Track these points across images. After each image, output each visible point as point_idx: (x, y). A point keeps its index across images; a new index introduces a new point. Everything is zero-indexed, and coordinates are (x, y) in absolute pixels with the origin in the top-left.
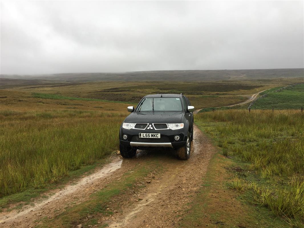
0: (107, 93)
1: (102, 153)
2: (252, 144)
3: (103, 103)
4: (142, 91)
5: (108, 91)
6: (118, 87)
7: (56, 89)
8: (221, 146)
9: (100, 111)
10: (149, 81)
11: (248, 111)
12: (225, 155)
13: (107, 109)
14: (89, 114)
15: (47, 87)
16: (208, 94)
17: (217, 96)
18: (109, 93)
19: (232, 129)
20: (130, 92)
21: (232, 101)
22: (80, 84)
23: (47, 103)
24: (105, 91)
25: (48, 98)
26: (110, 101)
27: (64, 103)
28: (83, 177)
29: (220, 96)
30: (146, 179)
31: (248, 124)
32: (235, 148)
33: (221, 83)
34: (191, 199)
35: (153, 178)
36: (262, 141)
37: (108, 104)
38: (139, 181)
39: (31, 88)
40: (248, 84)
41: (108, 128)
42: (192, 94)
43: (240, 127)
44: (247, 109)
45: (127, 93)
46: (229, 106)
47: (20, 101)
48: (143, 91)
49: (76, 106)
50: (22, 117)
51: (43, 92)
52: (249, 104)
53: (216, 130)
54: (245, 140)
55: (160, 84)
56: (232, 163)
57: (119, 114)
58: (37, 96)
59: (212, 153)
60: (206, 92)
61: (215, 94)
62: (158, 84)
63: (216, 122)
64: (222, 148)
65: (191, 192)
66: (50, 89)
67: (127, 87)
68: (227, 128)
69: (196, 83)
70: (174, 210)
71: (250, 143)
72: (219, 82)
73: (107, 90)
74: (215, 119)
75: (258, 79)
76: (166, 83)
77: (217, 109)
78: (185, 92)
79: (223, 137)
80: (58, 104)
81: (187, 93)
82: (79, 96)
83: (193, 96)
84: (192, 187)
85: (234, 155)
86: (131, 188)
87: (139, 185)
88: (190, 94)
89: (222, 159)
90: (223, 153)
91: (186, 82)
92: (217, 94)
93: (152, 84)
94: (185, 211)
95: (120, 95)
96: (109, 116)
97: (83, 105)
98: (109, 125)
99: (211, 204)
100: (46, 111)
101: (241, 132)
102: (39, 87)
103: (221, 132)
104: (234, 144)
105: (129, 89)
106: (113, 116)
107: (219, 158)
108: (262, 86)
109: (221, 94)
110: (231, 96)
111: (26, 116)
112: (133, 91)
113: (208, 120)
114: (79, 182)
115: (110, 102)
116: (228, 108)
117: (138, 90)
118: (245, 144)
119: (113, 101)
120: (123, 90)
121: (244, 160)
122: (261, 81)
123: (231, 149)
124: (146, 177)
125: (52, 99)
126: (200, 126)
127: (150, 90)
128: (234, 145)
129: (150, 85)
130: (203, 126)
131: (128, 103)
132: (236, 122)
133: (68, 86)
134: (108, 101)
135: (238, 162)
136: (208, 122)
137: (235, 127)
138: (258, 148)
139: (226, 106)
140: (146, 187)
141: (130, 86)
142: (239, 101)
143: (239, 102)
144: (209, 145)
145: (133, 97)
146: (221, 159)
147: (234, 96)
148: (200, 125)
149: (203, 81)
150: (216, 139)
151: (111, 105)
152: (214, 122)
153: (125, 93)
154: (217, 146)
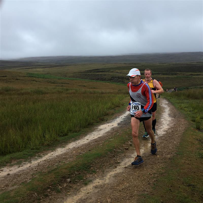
0: (89, 73)
1: (86, 123)
3: (87, 82)
4: (121, 71)
5: (91, 72)
6: (99, 68)
7: (47, 70)
8: (194, 121)
9: (83, 89)
10: (126, 63)
12: (198, 129)
13: (89, 87)
14: (74, 91)
15: (39, 68)
16: (183, 74)
17: (191, 77)
18: (91, 73)
20: (110, 73)
22: (67, 66)
23: (39, 82)
25: (40, 78)
26: (92, 80)
27: (53, 82)
28: (70, 142)
29: (194, 77)
30: (124, 146)
33: (195, 64)
34: (165, 165)
35: (131, 145)
37: (90, 83)
38: (118, 147)
39: (26, 68)
41: (91, 103)
45: (107, 74)
47: (17, 79)
49: (64, 85)
50: (19, 92)
51: (36, 73)
57: (100, 92)
58: (31, 76)
59: (186, 126)
60: (181, 73)
61: (189, 75)
63: (190, 100)
64: (194, 123)
65: (165, 158)
66: (41, 69)
67: (107, 68)
68: (200, 105)
69: (171, 64)
70: (149, 172)
72: (193, 63)
73: (90, 70)
74: (189, 96)
76: (143, 64)
77: (192, 88)
78: (160, 72)
79: (196, 113)
80: (48, 83)
81: (162, 73)
82: (66, 76)
83: (168, 76)
84: (166, 155)
86: (111, 152)
87: (119, 150)
88: (165, 75)
90: (196, 127)
91: (162, 63)
92: (191, 75)
94: (160, 174)
95: (100, 75)
96: (91, 93)
97: (69, 84)
99: (184, 170)
100: (38, 88)
102: (32, 68)
103: (195, 108)
105: (109, 70)
106: (94, 93)
107: (192, 131)
109: (195, 75)
111: (22, 92)
112: (112, 72)
113: (182, 97)
114: (67, 146)
117: (117, 71)
120: (103, 70)
124: (125, 144)
125: (43, 78)
126: (174, 103)
129: (127, 66)
130: (177, 103)
131: (108, 82)
133: (56, 67)
134: (90, 80)
136: (182, 100)
139: (199, 86)
140: (124, 152)
141: (110, 67)
144: (183, 120)
145: (112, 77)
146: (194, 132)
149: (178, 63)
150: (190, 114)
151: (93, 84)
152: (187, 100)
153: (105, 73)
154: (190, 121)
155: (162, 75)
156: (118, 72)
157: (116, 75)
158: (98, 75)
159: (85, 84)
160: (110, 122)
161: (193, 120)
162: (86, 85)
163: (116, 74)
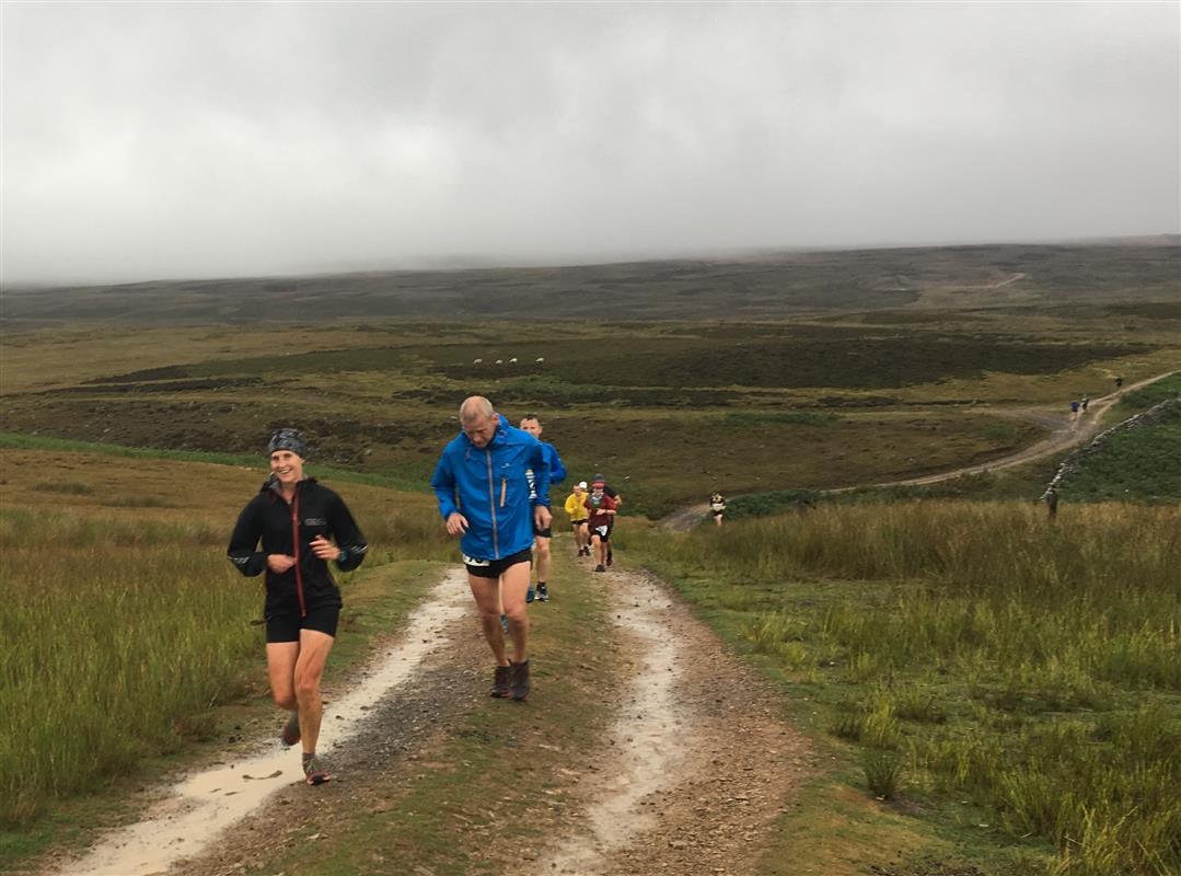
0: (114, 399)
2: (1062, 725)
3: (92, 462)
4: (334, 383)
5: (124, 390)
6: (185, 363)
8: (850, 735)
9: (69, 510)
10: (375, 321)
11: (1042, 510)
12: (883, 790)
13: (114, 497)
16: (770, 399)
17: (831, 418)
18: (124, 399)
19: (931, 630)
20: (257, 392)
21: (933, 451)
24: (103, 385)
26: (131, 450)
29: (850, 416)
31: (1040, 593)
32: (947, 745)
33: (858, 330)
36: (1137, 706)
37: (118, 466)
40: (1044, 339)
41: (123, 608)
42: (659, 404)
43: (983, 615)
44: (1036, 502)
45: (237, 399)
46: (910, 483)
48: (340, 387)
52: (1047, 468)
53: (818, 630)
54: (1020, 700)
55: (448, 340)
56: (926, 841)
57: (191, 528)
60: (755, 389)
61: (815, 402)
62: (434, 341)
63: (821, 581)
64: (857, 750)
67: (240, 361)
68: (895, 618)
69: (690, 333)
71: (1054, 719)
73: (116, 379)
74: (815, 559)
75: (1110, 302)
76: (492, 333)
77: (831, 499)
78: (610, 388)
79: (866, 677)
81: (626, 395)
83: (664, 414)
85: (940, 791)
88: (648, 404)
89: (860, 817)
90: (864, 780)
91: (622, 327)
92: (832, 403)
93: (399, 341)
95: (193, 409)
96: (125, 539)
98: (130, 596)
101: (992, 646)
103: (854, 644)
104: (941, 720)
105: (250, 374)
106: (151, 538)
107: (839, 811)
108: (1139, 350)
109: (855, 405)
110: (922, 414)
112: (275, 387)
113: (769, 566)
115: (133, 456)
116: (904, 495)
118: (1018, 724)
119: (149, 451)
120: (214, 378)
121: (1009, 827)
122: (1131, 317)
123: (922, 752)
126: (712, 608)
127: (382, 376)
128: (938, 727)
129: (384, 348)
130: (730, 608)
131: (247, 463)
132: (957, 584)
134: (122, 449)
135: (971, 835)
136: (770, 583)
137: (947, 613)
138: (1103, 753)
139: (893, 484)
141: (262, 354)
142: (982, 447)
143: (977, 455)
144: (774, 729)
146: (851, 815)
147: (950, 417)
148: (715, 602)
149: (735, 320)
150: (822, 688)
151: (143, 475)
152: (805, 581)
153: (226, 397)
154: (825, 737)
155: (625, 406)
156: (315, 388)
157: (302, 407)
158: (173, 407)
159: (85, 478)
160: (258, 750)
161: (847, 729)
162: (87, 485)
163: (303, 402)
